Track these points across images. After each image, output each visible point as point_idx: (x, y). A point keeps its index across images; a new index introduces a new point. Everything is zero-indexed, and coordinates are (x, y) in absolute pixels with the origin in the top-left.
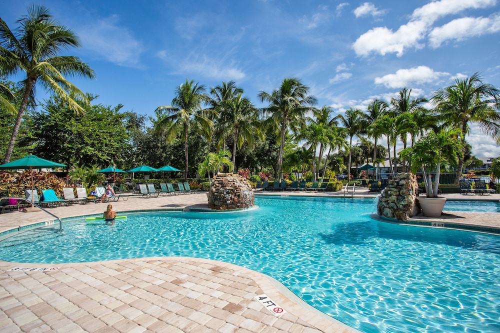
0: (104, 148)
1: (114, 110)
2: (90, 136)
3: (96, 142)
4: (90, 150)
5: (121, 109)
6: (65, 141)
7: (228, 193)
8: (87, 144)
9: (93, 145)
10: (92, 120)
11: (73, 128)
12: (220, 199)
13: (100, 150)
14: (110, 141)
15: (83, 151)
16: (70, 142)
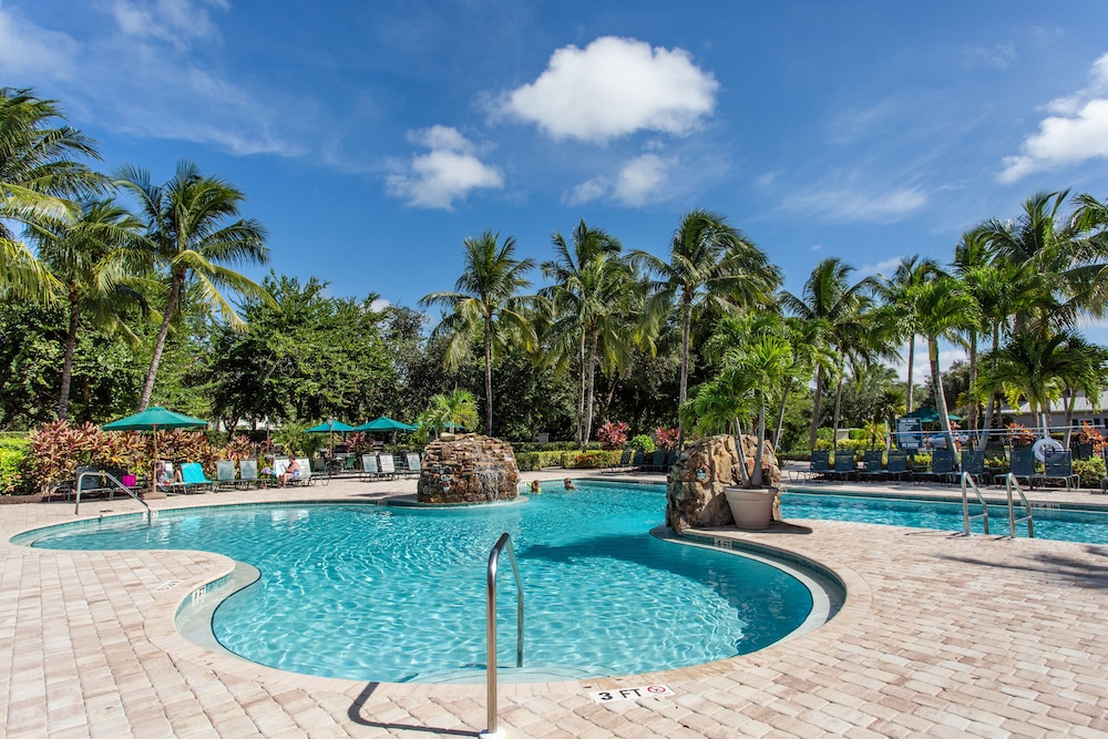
0: (339, 382)
1: (363, 305)
2: (311, 360)
3: (322, 371)
4: (312, 387)
5: (374, 302)
6: (267, 372)
7: (447, 472)
8: (307, 377)
9: (318, 377)
10: (317, 329)
11: (281, 348)
12: (433, 483)
13: (332, 385)
14: (349, 368)
15: (298, 390)
16: (276, 375)
